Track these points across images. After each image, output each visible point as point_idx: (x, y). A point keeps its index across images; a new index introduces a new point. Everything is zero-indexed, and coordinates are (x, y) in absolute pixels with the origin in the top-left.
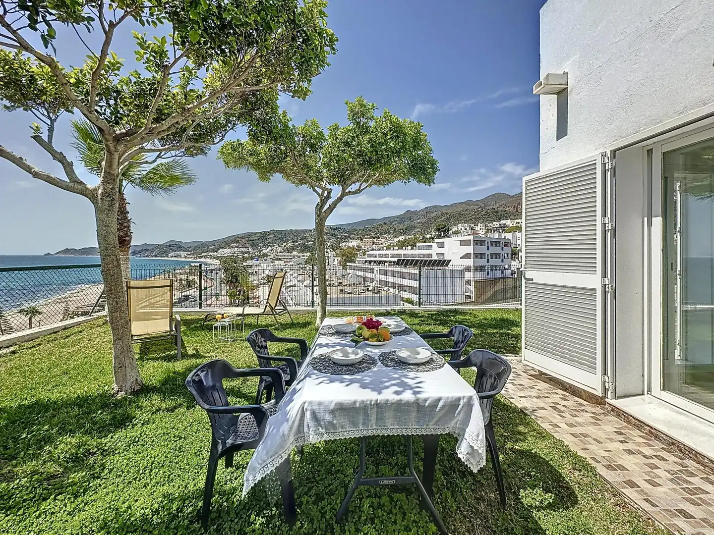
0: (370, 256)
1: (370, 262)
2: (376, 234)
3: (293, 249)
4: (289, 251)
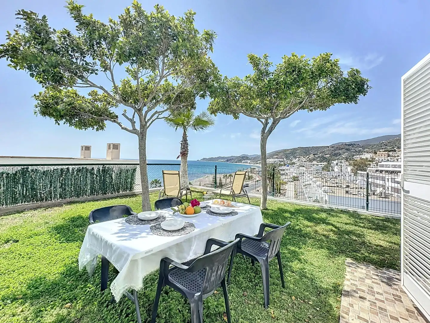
0: (382, 166)
1: (381, 171)
2: (393, 148)
3: (314, 160)
4: (311, 161)
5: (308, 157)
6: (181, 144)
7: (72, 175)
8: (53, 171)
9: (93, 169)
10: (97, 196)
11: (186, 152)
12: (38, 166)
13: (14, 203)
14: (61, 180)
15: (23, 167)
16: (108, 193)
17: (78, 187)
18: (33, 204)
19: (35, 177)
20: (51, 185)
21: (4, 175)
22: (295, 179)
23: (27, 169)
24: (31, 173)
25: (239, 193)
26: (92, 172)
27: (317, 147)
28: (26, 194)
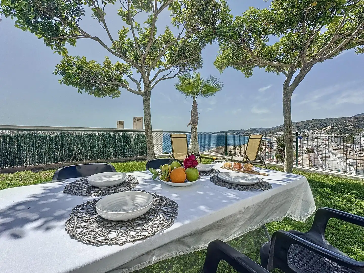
3: (332, 132)
4: (327, 133)
5: (325, 129)
6: (191, 112)
7: (98, 140)
8: (84, 136)
9: (115, 135)
10: (119, 158)
11: (196, 120)
12: (73, 132)
13: (56, 161)
14: (90, 143)
15: (61, 132)
16: (128, 157)
17: (104, 150)
18: (70, 162)
19: (70, 141)
20: (83, 148)
21: (48, 138)
22: (310, 151)
23: (64, 133)
24: (67, 137)
25: (254, 160)
26: (113, 137)
27: (336, 118)
28: (65, 154)
